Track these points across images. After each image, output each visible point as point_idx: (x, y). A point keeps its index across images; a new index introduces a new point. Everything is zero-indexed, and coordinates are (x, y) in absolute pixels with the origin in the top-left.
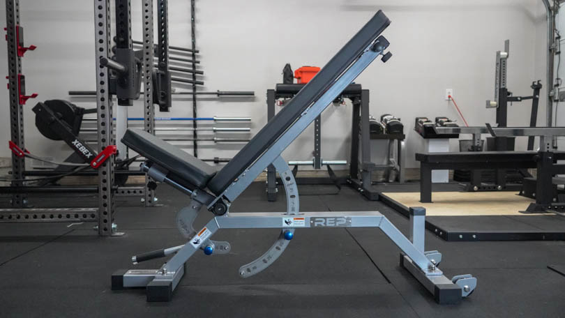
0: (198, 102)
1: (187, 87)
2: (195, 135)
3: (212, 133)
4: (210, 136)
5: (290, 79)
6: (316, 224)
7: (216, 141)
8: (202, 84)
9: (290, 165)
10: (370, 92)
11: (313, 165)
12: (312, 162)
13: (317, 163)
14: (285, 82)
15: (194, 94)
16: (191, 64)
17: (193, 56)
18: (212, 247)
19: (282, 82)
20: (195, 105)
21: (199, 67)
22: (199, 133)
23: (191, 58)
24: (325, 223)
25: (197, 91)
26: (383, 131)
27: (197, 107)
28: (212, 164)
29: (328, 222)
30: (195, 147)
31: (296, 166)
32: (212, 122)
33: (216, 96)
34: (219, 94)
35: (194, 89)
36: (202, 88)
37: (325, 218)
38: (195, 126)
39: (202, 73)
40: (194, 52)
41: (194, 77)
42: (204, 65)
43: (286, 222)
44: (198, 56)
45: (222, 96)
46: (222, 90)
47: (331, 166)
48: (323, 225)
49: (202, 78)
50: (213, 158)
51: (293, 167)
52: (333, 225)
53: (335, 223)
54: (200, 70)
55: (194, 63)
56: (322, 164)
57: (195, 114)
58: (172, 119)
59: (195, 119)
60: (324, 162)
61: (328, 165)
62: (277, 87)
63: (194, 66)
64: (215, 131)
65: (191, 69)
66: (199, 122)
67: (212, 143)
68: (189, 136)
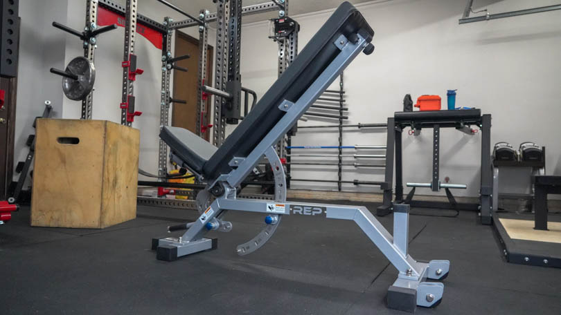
0: (343, 134)
1: (336, 122)
2: (340, 161)
3: (353, 159)
4: (351, 161)
5: (409, 107)
6: (295, 212)
7: (356, 166)
8: (347, 118)
9: (408, 186)
10: (492, 117)
11: (431, 187)
12: (429, 184)
13: (435, 186)
14: (405, 111)
15: (340, 127)
16: (338, 102)
17: (341, 96)
18: (215, 225)
19: (402, 110)
20: (341, 135)
21: (345, 105)
22: (343, 159)
23: (339, 98)
24: (303, 212)
25: (343, 125)
26: (517, 158)
27: (343, 137)
28: (352, 185)
29: (305, 211)
30: (340, 170)
31: (414, 187)
32: (354, 150)
33: (357, 128)
34: (360, 126)
35: (341, 122)
36: (347, 122)
37: (303, 207)
38: (340, 153)
39: (347, 109)
40: (342, 92)
41: (341, 114)
42: (349, 103)
43: (269, 207)
44: (345, 96)
45: (362, 128)
46: (363, 123)
47: (450, 189)
48: (301, 213)
49: (348, 113)
50: (353, 180)
51: (412, 188)
52: (310, 214)
53: (311, 212)
54: (346, 107)
55: (342, 101)
56: (440, 187)
57: (341, 144)
58: (322, 147)
59: (340, 147)
60: (442, 185)
61: (447, 189)
62: (395, 116)
63: (341, 105)
64: (355, 157)
65: (339, 107)
66: (343, 150)
67: (353, 168)
68: (336, 161)
